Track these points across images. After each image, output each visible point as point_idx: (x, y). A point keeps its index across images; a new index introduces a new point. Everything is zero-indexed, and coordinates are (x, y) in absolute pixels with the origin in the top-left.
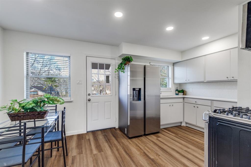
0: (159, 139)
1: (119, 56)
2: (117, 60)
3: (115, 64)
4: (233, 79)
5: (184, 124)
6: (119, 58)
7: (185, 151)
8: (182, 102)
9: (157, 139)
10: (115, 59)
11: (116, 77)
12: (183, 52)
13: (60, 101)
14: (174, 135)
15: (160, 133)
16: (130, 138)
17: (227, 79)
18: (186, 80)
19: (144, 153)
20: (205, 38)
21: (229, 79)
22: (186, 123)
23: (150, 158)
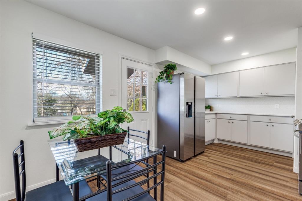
0: (210, 158)
1: (156, 62)
2: (154, 67)
3: (151, 71)
4: (266, 94)
5: (216, 141)
6: (156, 65)
7: (246, 166)
8: (214, 119)
9: (209, 159)
10: (151, 66)
11: (153, 88)
12: (213, 66)
13: (128, 118)
14: (220, 153)
15: (205, 152)
16: (182, 161)
17: (261, 95)
18: (216, 96)
19: (215, 174)
20: (245, 54)
21: (263, 94)
22: (219, 140)
23: (227, 179)
